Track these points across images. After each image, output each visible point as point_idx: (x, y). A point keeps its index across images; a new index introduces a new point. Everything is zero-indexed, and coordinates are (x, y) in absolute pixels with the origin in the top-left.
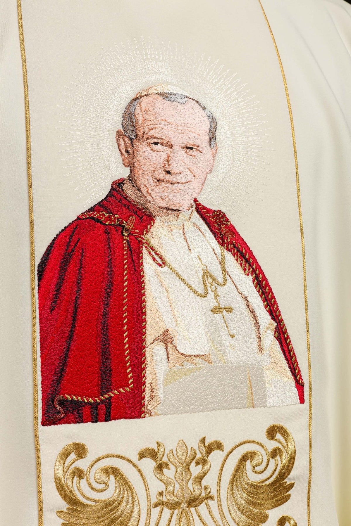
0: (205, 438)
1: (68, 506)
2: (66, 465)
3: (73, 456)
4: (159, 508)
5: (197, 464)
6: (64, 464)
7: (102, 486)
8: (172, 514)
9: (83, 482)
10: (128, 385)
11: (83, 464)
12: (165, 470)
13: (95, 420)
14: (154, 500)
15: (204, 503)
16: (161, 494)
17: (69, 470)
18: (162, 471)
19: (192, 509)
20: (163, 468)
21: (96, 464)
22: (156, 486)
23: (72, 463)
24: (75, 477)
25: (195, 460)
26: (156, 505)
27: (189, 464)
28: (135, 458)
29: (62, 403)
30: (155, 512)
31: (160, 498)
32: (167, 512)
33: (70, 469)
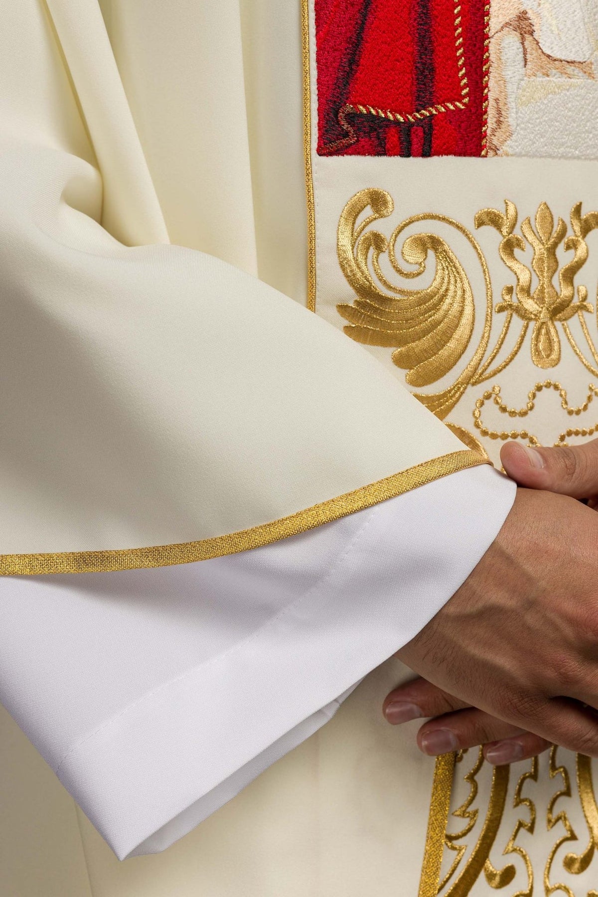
0: (581, 203)
1: (358, 298)
2: (356, 225)
3: (368, 212)
4: (504, 314)
5: (568, 248)
6: (354, 223)
7: (414, 269)
8: (527, 327)
9: (384, 258)
10: (460, 99)
11: (384, 227)
12: (517, 251)
13: (407, 152)
14: (498, 301)
15: (576, 315)
16: (510, 290)
17: (361, 235)
18: (512, 251)
19: (558, 324)
20: (514, 247)
21: (406, 229)
22: (502, 277)
23: (367, 224)
24: (371, 248)
25: (565, 240)
26: (501, 309)
27: (555, 245)
28: (469, 224)
29: (351, 118)
30: (499, 319)
31: (507, 298)
32: (517, 323)
33: (363, 233)
